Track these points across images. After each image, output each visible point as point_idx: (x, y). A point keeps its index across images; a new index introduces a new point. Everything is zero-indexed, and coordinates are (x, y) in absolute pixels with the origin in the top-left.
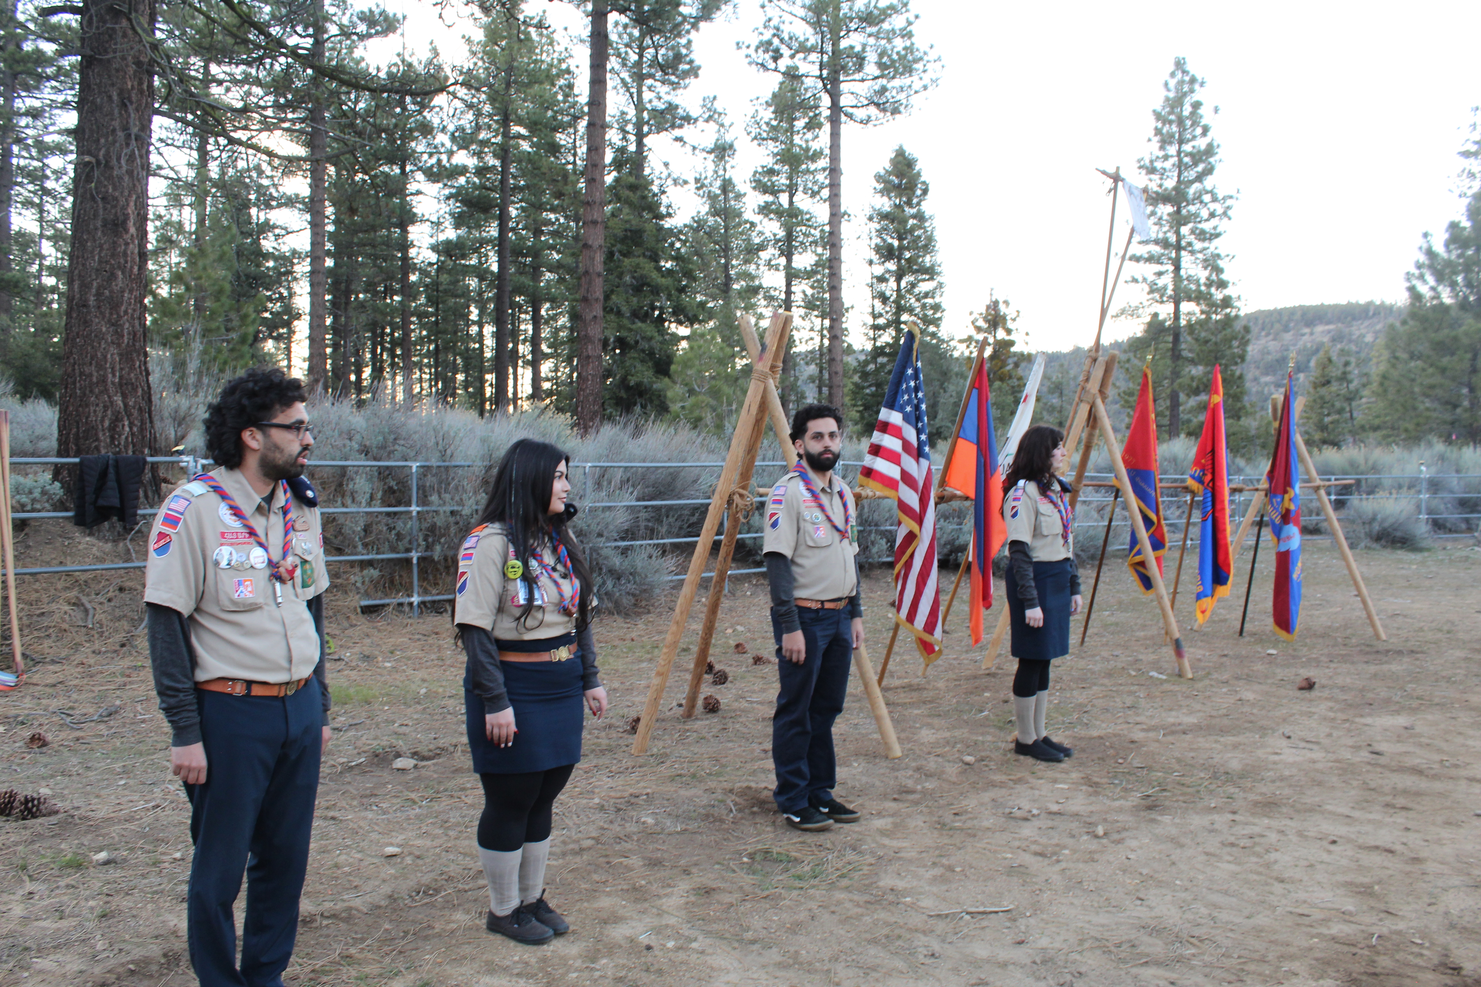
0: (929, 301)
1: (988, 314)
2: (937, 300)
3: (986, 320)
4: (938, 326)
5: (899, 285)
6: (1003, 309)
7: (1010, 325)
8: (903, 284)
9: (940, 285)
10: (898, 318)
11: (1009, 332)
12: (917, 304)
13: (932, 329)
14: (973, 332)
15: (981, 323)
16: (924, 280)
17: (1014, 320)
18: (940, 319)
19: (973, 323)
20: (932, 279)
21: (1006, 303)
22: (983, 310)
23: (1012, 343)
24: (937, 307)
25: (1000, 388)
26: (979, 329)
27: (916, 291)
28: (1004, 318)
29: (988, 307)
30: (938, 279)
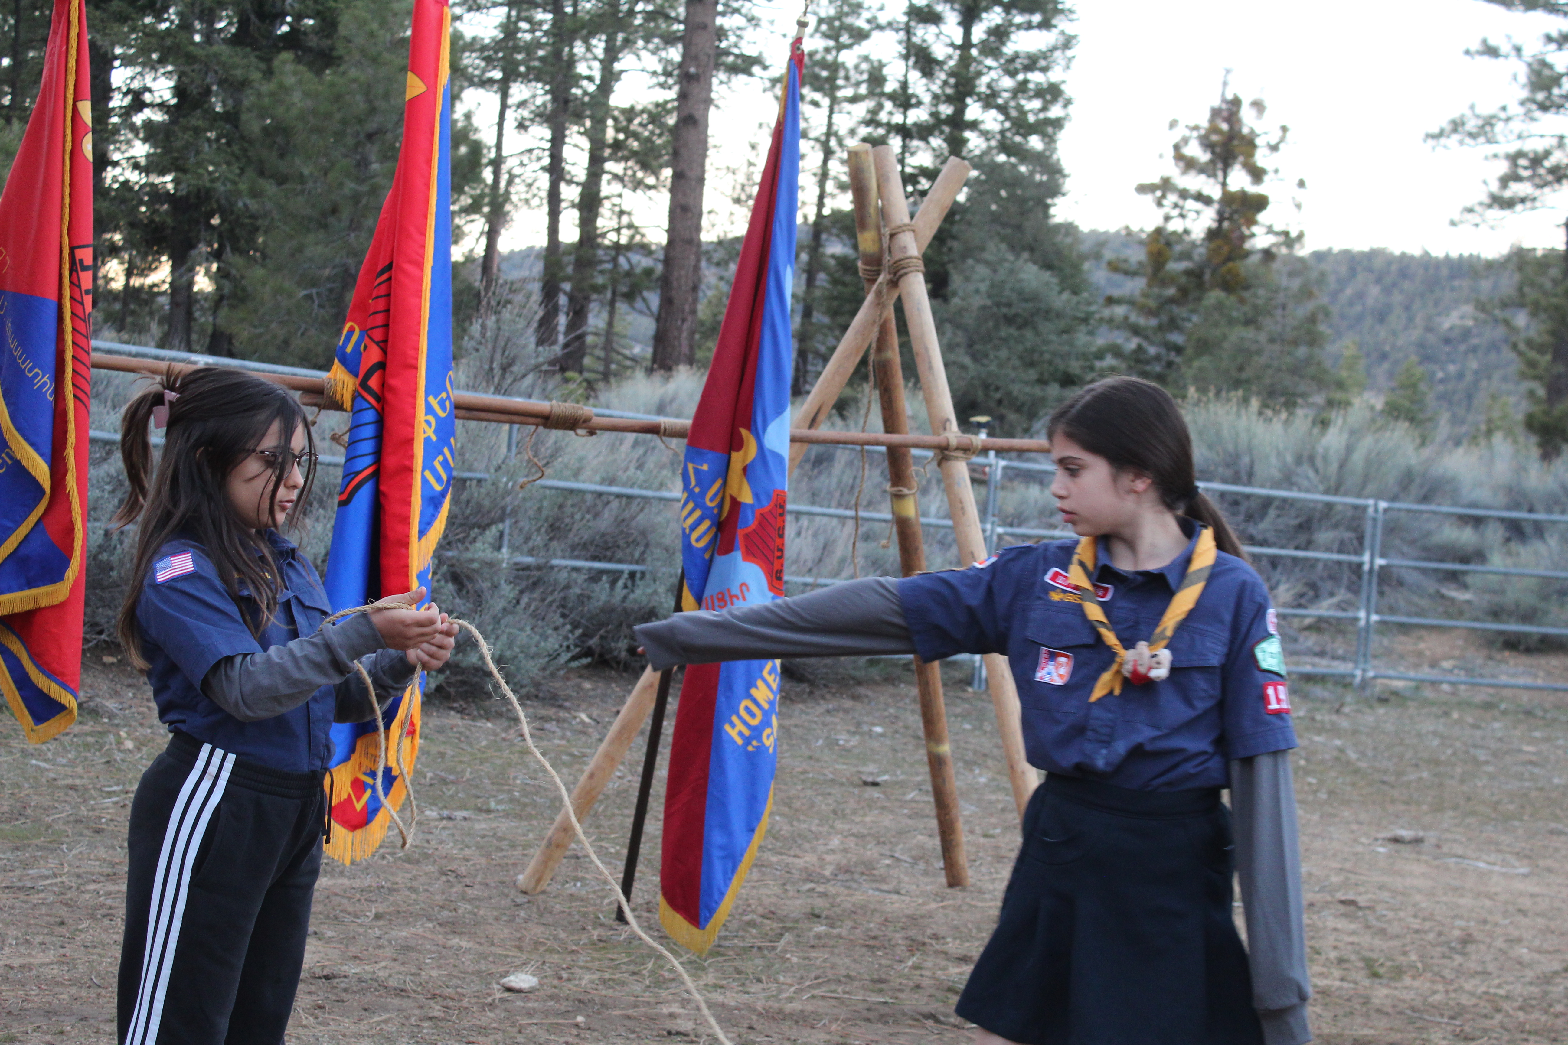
0: (1036, 77)
1: (1214, 129)
2: (1055, 76)
3: (1206, 143)
4: (1050, 140)
5: (967, 34)
6: (1248, 119)
7: (1261, 158)
8: (978, 33)
9: (1067, 43)
10: (961, 110)
11: (1257, 174)
12: (1007, 83)
13: (1035, 142)
14: (1173, 171)
15: (1195, 150)
16: (1029, 26)
17: (1274, 148)
18: (1058, 123)
19: (1177, 147)
20: (1046, 25)
21: (1258, 106)
22: (1204, 122)
23: (1260, 203)
24: (1052, 93)
25: (1220, 306)
26: (1189, 164)
27: (1009, 49)
28: (1250, 144)
29: (1216, 113)
30: (1061, 24)
